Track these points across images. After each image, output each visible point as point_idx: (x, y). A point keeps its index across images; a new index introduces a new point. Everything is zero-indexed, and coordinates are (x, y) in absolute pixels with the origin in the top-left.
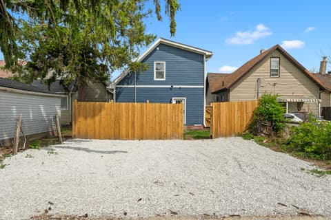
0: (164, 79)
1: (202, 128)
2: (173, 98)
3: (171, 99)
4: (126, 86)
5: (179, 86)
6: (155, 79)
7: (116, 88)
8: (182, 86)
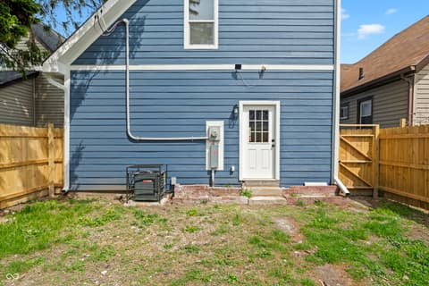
0: (215, 46)
1: (332, 194)
2: (241, 103)
3: (236, 107)
4: (104, 68)
5: (259, 67)
6: (187, 46)
7: (73, 73)
8: (269, 67)
